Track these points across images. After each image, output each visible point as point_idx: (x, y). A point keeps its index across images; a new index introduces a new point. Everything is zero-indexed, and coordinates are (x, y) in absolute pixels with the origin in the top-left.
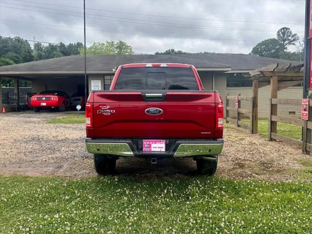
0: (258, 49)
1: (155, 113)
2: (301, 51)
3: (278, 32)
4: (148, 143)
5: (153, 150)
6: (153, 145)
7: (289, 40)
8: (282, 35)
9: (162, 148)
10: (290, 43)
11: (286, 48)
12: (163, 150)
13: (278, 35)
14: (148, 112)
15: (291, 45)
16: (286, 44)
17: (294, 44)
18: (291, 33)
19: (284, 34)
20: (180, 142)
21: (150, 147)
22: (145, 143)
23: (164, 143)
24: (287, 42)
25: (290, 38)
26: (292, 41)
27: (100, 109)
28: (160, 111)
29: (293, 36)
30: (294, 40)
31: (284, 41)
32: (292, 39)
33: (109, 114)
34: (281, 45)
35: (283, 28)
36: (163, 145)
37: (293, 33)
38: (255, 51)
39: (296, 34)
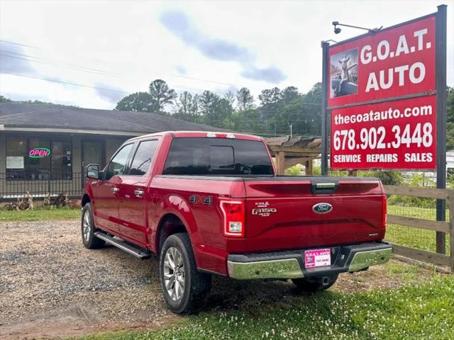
0: (124, 104)
1: (325, 211)
2: (177, 112)
3: (151, 85)
4: (311, 255)
5: (317, 264)
6: (317, 258)
7: (164, 96)
8: (155, 90)
9: (327, 260)
10: (166, 101)
11: (162, 107)
12: (329, 263)
13: (152, 89)
14: (316, 208)
15: (167, 104)
16: (162, 102)
17: (171, 102)
18: (167, 88)
19: (158, 87)
20: (354, 250)
21: (313, 261)
22: (307, 255)
23: (329, 253)
24: (162, 99)
25: (166, 94)
26: (168, 99)
27: (256, 207)
28: (330, 208)
29: (170, 92)
30: (171, 97)
31: (159, 97)
32: (169, 96)
33: (268, 215)
34: (154, 102)
35: (158, 81)
36: (328, 257)
37: (170, 88)
38: (121, 106)
39: (173, 90)
